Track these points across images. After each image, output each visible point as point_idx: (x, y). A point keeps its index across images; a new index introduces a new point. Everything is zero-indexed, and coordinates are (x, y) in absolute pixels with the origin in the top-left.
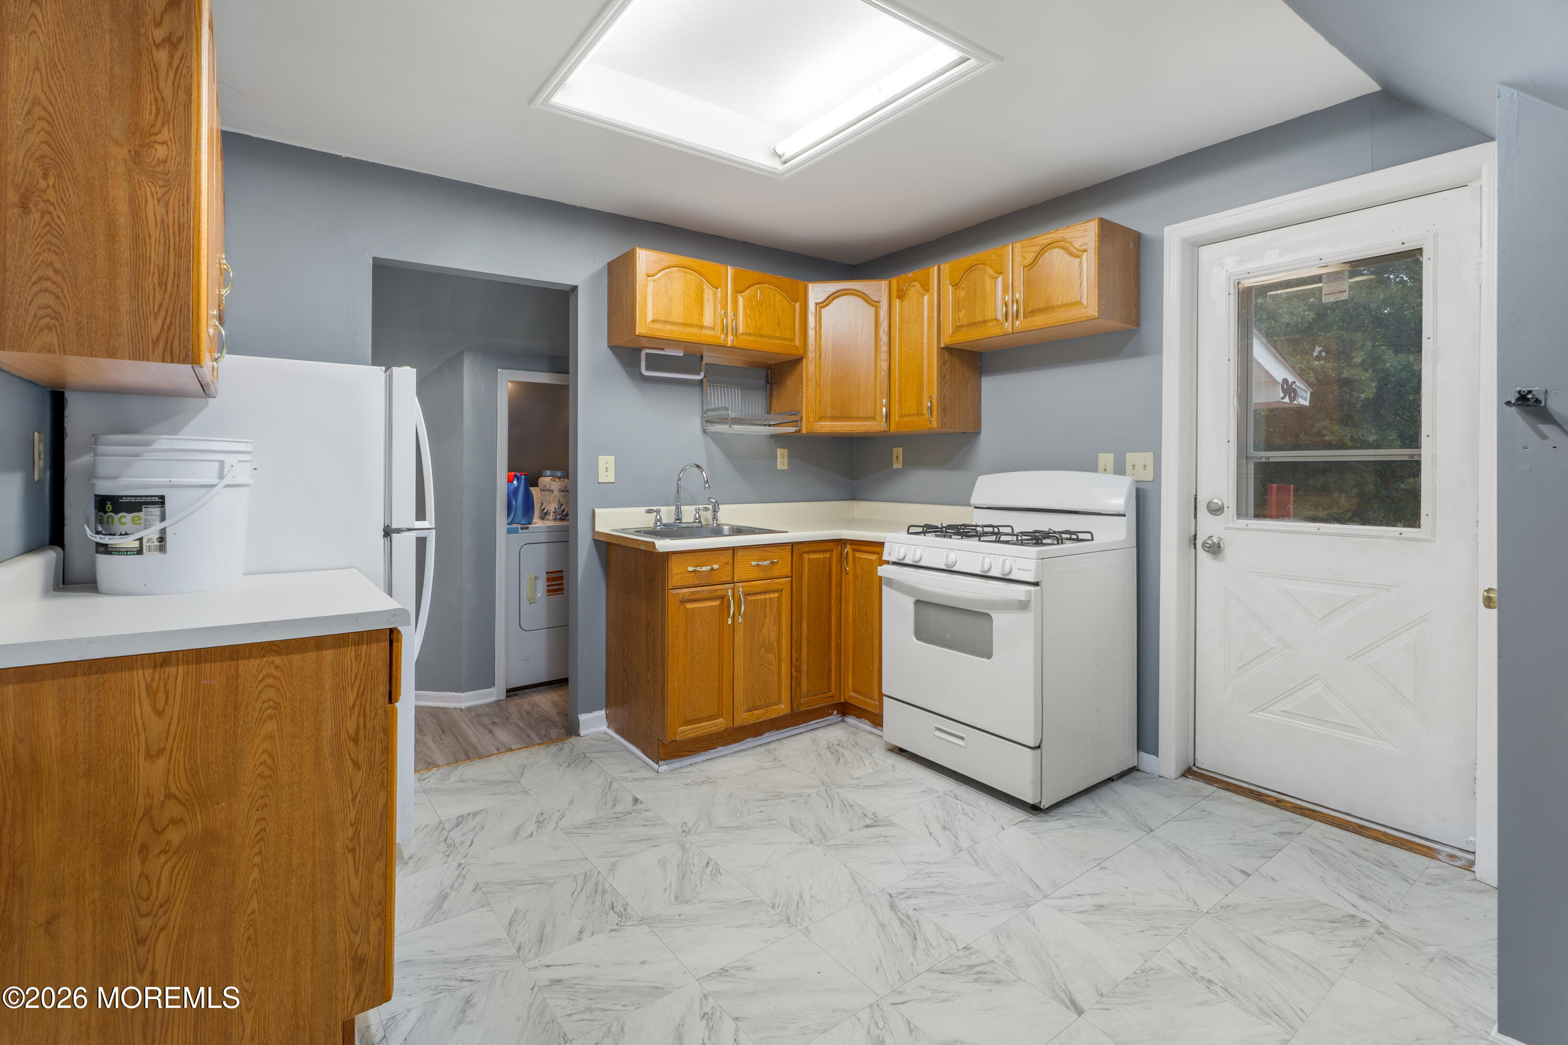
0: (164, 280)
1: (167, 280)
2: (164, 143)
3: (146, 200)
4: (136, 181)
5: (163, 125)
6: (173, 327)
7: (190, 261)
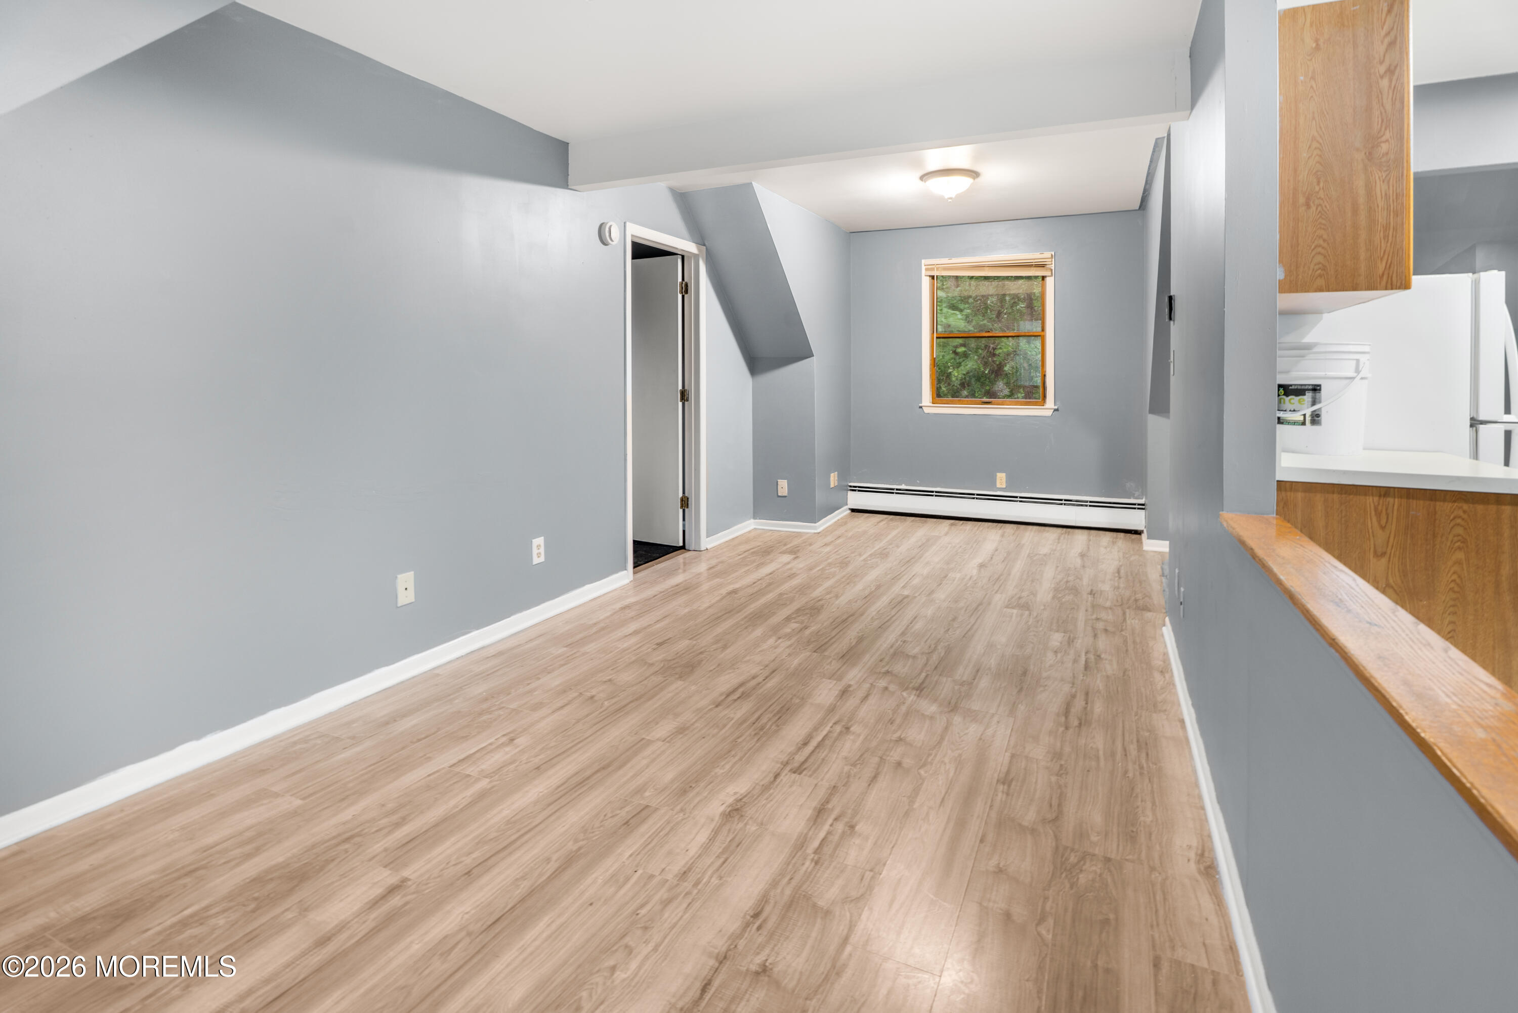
0: (1387, 234)
1: (1389, 233)
2: (1387, 141)
3: (1376, 183)
4: (1369, 171)
5: (1386, 129)
6: (1392, 266)
7: (1403, 218)
